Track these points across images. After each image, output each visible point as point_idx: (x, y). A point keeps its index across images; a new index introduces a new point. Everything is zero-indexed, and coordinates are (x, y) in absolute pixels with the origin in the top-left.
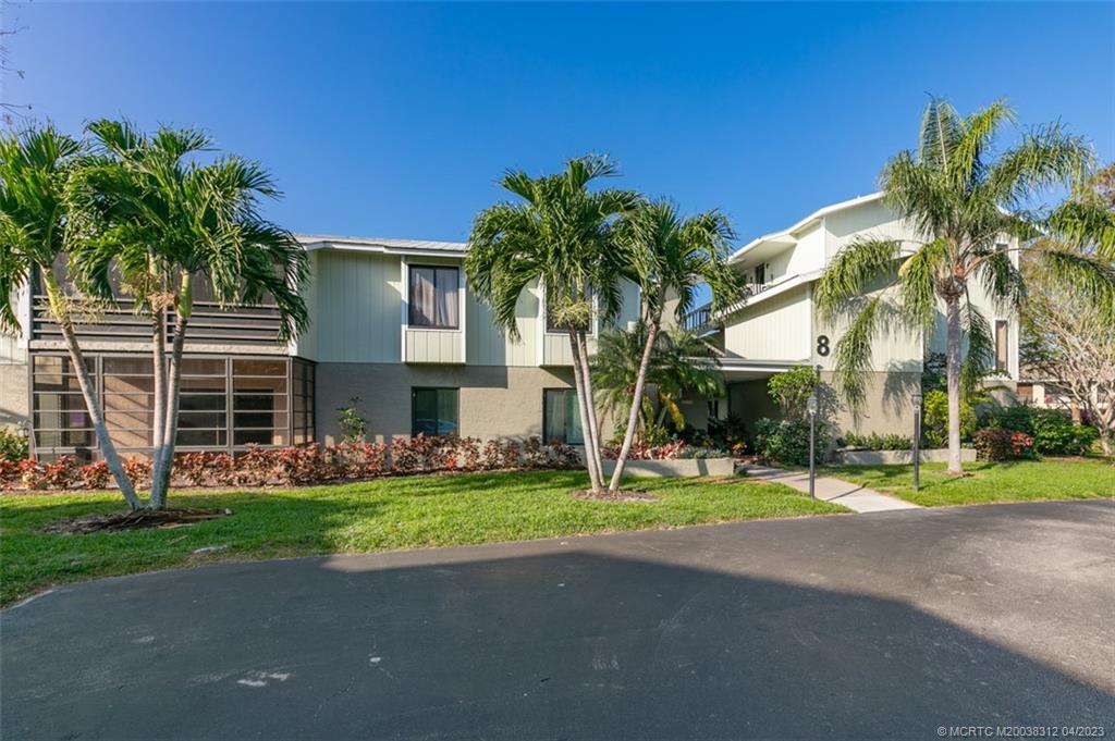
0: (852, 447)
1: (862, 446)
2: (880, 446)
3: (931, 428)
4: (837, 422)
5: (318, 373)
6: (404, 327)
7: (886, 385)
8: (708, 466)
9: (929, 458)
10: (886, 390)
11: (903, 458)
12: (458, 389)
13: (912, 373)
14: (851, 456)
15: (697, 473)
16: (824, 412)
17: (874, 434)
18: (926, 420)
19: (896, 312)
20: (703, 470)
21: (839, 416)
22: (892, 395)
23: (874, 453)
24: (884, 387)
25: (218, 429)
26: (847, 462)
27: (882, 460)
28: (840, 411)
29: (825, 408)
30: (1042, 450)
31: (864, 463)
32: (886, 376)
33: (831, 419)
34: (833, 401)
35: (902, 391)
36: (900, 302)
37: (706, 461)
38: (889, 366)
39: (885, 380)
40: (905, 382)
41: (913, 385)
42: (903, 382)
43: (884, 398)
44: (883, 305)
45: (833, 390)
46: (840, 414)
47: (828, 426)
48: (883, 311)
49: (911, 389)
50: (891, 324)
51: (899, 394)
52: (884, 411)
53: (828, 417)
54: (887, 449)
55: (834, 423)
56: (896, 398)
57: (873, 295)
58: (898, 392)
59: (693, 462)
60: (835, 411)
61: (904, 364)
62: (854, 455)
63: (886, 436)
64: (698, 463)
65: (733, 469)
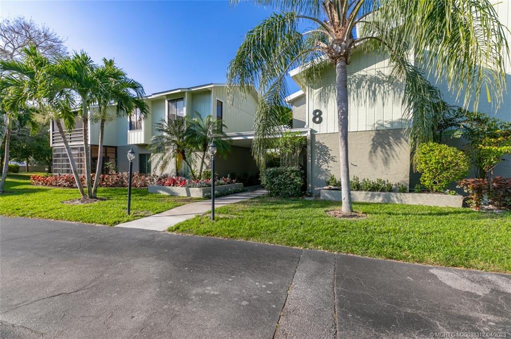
4: (329, 169)
6: (129, 131)
7: (373, 140)
8: (191, 191)
9: (400, 199)
10: (373, 144)
12: (151, 154)
13: (401, 129)
14: (325, 193)
15: (185, 195)
16: (318, 162)
17: (355, 178)
19: (384, 82)
20: (188, 193)
21: (330, 165)
22: (379, 148)
24: (371, 143)
26: (321, 198)
28: (331, 161)
29: (318, 160)
32: (374, 134)
33: (324, 167)
34: (326, 154)
35: (390, 145)
36: (387, 72)
37: (190, 188)
38: (376, 125)
39: (372, 137)
40: (393, 138)
41: (402, 139)
42: (391, 138)
43: (371, 152)
44: (371, 78)
45: (325, 146)
46: (331, 163)
47: (321, 172)
48: (371, 83)
49: (400, 143)
50: (379, 92)
51: (387, 147)
52: (372, 162)
53: (321, 166)
54: (365, 190)
55: (326, 170)
56: (384, 150)
57: (362, 73)
58: (386, 146)
59: (184, 189)
60: (326, 162)
61: (392, 123)
62: (328, 193)
63: (366, 180)
64: (186, 190)
65: (202, 195)
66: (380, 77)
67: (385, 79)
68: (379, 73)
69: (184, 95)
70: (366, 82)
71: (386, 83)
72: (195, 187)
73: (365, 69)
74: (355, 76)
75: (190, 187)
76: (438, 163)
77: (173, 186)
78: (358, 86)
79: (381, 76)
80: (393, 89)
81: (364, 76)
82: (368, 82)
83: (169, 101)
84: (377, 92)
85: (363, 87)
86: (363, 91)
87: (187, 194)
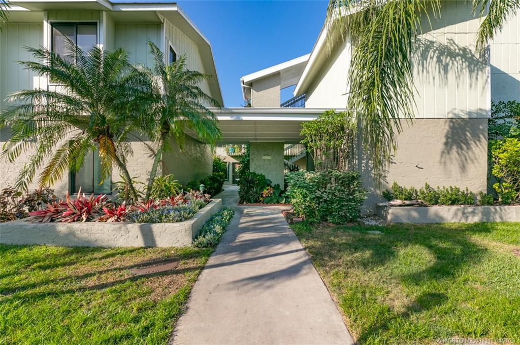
0: (399, 202)
1: (413, 201)
2: (435, 199)
3: (500, 180)
7: (447, 137)
8: (155, 233)
10: (446, 144)
17: (428, 187)
18: (494, 172)
19: (457, 55)
22: (455, 148)
24: (444, 140)
35: (468, 145)
40: (470, 134)
42: (468, 134)
43: (443, 152)
44: (441, 47)
48: (441, 54)
49: (479, 141)
50: (452, 68)
51: (464, 147)
56: (460, 150)
57: (428, 37)
58: (462, 145)
59: (134, 228)
61: (470, 113)
63: (441, 188)
64: (141, 228)
65: (190, 240)
66: (452, 48)
67: (457, 51)
68: (452, 41)
69: (100, 18)
70: (434, 52)
71: (460, 58)
72: (169, 221)
74: (419, 40)
75: (152, 221)
77: (88, 220)
78: (424, 56)
79: (453, 46)
80: (469, 66)
81: (431, 42)
82: (437, 52)
83: (53, 25)
84: (449, 68)
85: (431, 59)
86: (432, 63)
87: (144, 241)
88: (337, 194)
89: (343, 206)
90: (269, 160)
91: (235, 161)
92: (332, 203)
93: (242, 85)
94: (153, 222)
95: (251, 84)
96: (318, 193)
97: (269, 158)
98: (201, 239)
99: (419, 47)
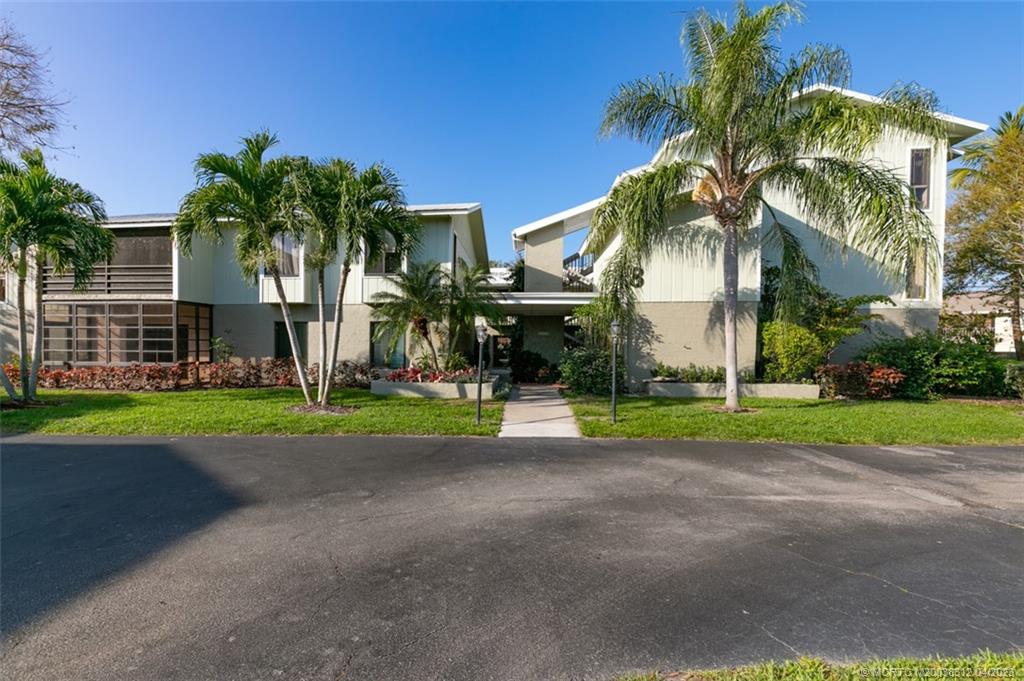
0: (661, 378)
1: (674, 377)
2: (697, 378)
3: (769, 362)
4: (652, 352)
5: (215, 312)
6: (261, 277)
7: (711, 314)
8: (466, 389)
9: (752, 392)
10: (710, 320)
11: (718, 391)
12: (306, 323)
13: (746, 302)
14: (657, 386)
17: (693, 366)
18: (765, 352)
21: (653, 347)
22: (718, 325)
23: (683, 385)
24: (708, 317)
25: (157, 351)
26: (651, 393)
27: (692, 392)
28: (655, 342)
29: (637, 340)
30: (937, 389)
31: (669, 394)
32: (711, 305)
33: (645, 349)
34: (648, 332)
37: (466, 385)
38: (715, 295)
39: (709, 310)
41: (746, 314)
43: (707, 329)
44: (710, 232)
45: (647, 321)
46: (655, 345)
47: (641, 357)
48: (709, 238)
49: (744, 319)
52: (707, 342)
53: (641, 348)
54: (706, 382)
55: (648, 354)
57: (698, 222)
59: (454, 386)
60: (649, 342)
62: (661, 386)
63: (706, 368)
64: (458, 387)
65: (491, 393)
70: (703, 236)
73: (702, 219)
74: (689, 226)
76: (797, 346)
78: (692, 239)
81: (701, 228)
85: (700, 242)
86: (699, 247)
87: (460, 394)
88: (600, 369)
89: (605, 380)
90: (545, 336)
91: (496, 333)
92: (597, 377)
93: (514, 238)
94: (466, 382)
95: (525, 238)
96: (585, 369)
97: (546, 334)
98: (497, 393)
99: (688, 232)
